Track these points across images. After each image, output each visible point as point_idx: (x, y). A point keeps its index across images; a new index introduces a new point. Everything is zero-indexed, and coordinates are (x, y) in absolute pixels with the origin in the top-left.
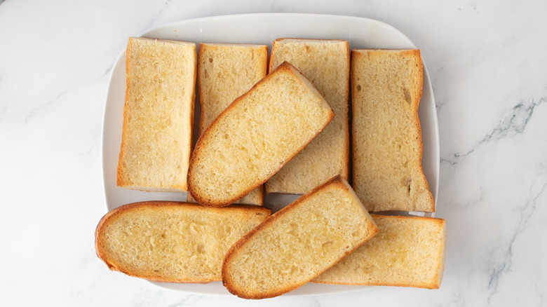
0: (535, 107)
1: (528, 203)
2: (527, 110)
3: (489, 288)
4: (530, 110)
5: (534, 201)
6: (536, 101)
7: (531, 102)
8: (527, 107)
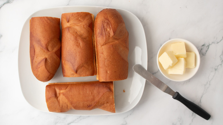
0: (210, 45)
1: (207, 83)
2: (207, 47)
3: (192, 116)
4: (208, 47)
5: (210, 82)
6: (210, 43)
7: (208, 43)
8: (207, 45)
